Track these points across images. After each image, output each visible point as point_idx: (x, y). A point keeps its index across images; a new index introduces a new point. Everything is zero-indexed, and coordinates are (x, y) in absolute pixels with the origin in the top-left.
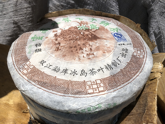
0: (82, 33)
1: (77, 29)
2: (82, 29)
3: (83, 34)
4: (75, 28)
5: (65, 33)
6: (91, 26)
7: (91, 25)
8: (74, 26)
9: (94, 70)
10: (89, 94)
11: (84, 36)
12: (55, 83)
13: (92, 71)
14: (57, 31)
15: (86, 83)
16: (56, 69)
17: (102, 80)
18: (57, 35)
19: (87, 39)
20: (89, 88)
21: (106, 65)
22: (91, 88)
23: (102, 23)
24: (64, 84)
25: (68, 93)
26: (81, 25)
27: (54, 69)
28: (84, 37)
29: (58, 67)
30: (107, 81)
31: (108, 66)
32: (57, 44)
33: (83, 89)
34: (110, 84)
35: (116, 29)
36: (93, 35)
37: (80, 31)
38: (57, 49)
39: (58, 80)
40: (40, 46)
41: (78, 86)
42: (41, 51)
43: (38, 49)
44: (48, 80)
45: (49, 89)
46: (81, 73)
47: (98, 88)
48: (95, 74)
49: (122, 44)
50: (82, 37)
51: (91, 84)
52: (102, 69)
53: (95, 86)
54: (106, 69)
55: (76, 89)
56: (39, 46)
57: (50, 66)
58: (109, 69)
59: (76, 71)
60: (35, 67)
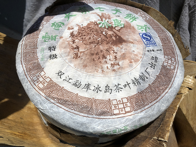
0: (104, 33)
1: (98, 26)
2: (103, 26)
3: (105, 35)
4: (95, 23)
5: (83, 32)
6: (115, 22)
7: (114, 20)
8: (94, 21)
9: (119, 86)
10: (114, 114)
11: (107, 38)
12: (77, 101)
13: (117, 87)
14: (73, 29)
15: (111, 102)
16: (77, 83)
17: (129, 98)
18: (74, 35)
19: (111, 43)
20: (115, 108)
21: (134, 79)
22: (116, 108)
23: (127, 16)
24: (87, 103)
25: (92, 114)
26: (102, 20)
27: (75, 83)
28: (107, 40)
29: (78, 81)
30: (134, 100)
31: (135, 81)
32: (75, 48)
33: (108, 109)
34: (137, 104)
35: (144, 28)
36: (117, 37)
37: (102, 30)
38: (75, 56)
39: (80, 98)
40: (55, 50)
41: (103, 106)
42: (57, 58)
43: (53, 55)
44: (69, 97)
45: (71, 108)
46: (106, 90)
47: (124, 108)
48: (121, 91)
49: (151, 50)
50: (105, 39)
51: (117, 104)
52: (128, 84)
53: (121, 106)
54: (133, 84)
55: (101, 109)
56: (53, 50)
57: (70, 79)
58: (137, 84)
59: (100, 87)
60: (52, 81)
